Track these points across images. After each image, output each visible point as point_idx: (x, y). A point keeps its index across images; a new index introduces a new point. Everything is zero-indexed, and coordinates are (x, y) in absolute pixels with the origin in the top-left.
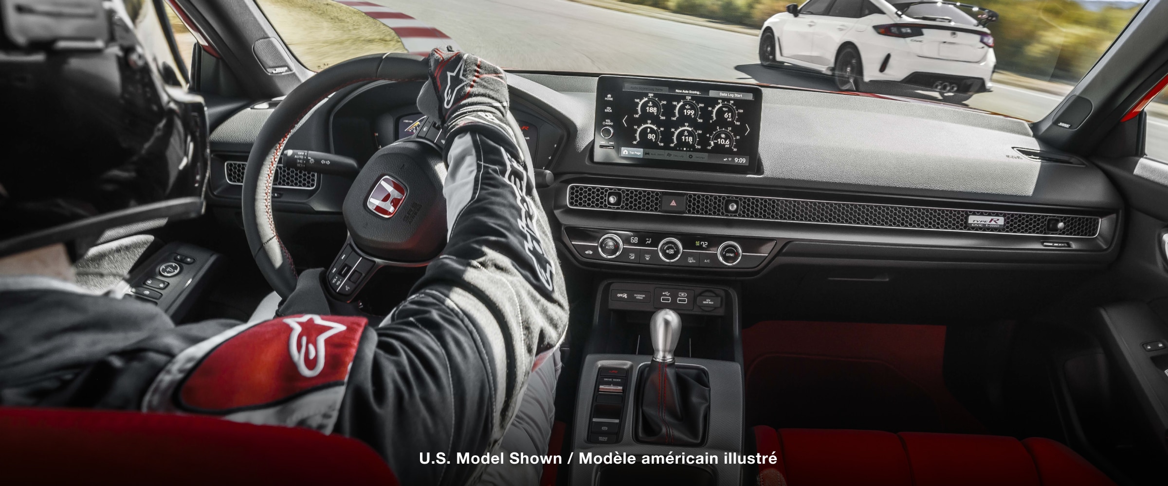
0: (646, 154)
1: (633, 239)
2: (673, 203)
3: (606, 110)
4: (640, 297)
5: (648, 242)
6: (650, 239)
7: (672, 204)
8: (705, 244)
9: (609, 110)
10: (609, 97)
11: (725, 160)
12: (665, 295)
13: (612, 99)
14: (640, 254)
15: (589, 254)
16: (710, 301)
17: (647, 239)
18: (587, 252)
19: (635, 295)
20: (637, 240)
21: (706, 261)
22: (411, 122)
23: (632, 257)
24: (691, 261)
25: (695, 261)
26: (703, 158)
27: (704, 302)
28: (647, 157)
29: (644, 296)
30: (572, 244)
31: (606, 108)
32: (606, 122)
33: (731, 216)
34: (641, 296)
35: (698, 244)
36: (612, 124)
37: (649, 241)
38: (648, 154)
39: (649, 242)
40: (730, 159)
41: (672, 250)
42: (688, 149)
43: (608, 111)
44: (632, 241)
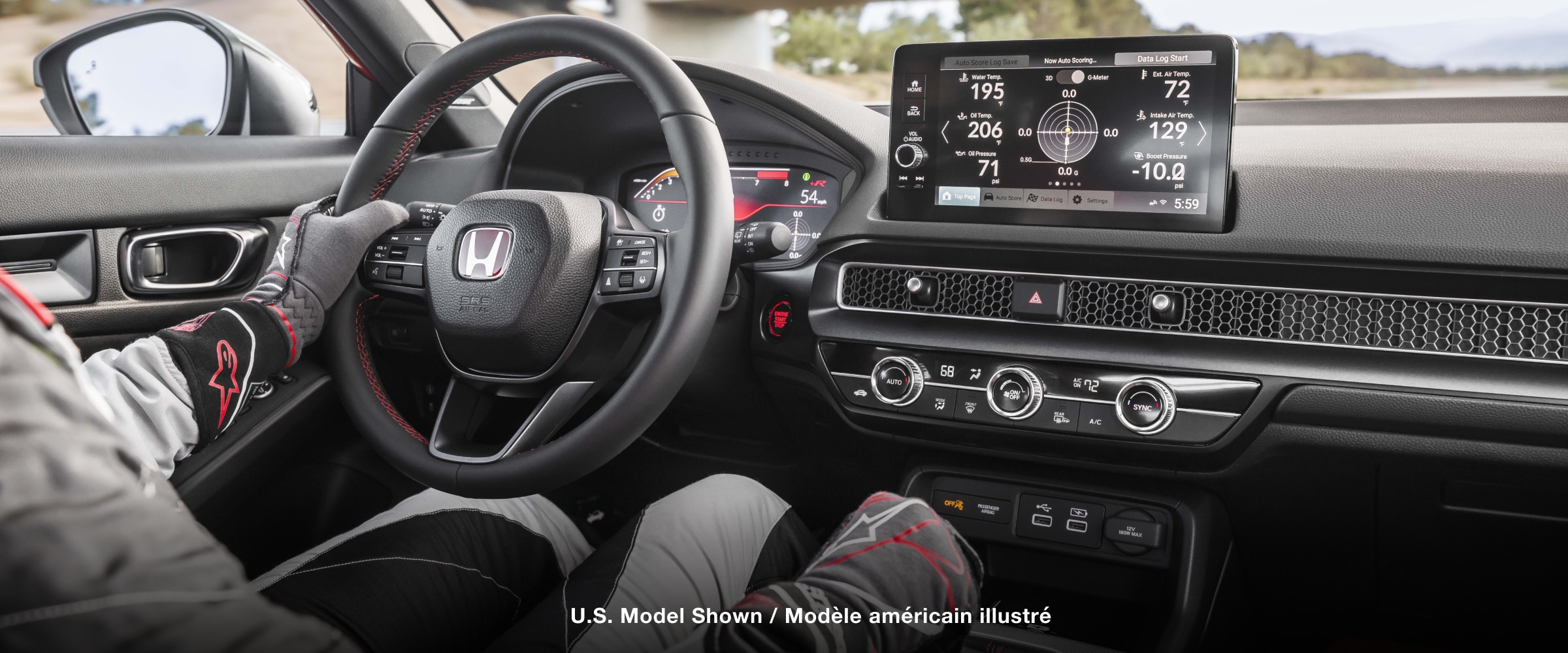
0: (986, 197)
1: (944, 368)
2: (1036, 299)
3: (909, 113)
4: (988, 509)
5: (974, 376)
6: (979, 370)
7: (1032, 301)
8: (1093, 384)
9: (914, 111)
10: (915, 87)
11: (1151, 204)
12: (1041, 511)
13: (919, 89)
14: (956, 398)
15: (860, 397)
16: (1135, 531)
17: (973, 370)
18: (857, 393)
19: (980, 506)
20: (952, 372)
21: (1092, 421)
22: (645, 181)
23: (940, 404)
24: (1060, 419)
25: (1067, 421)
26: (1104, 202)
27: (1121, 532)
28: (989, 204)
29: (998, 509)
30: (832, 375)
31: (909, 110)
32: (909, 136)
33: (1165, 328)
34: (991, 508)
35: (1077, 384)
36: (920, 139)
37: (976, 373)
38: (991, 198)
39: (977, 376)
40: (1163, 202)
41: (1015, 392)
42: (1064, 184)
43: (912, 114)
44: (944, 373)
